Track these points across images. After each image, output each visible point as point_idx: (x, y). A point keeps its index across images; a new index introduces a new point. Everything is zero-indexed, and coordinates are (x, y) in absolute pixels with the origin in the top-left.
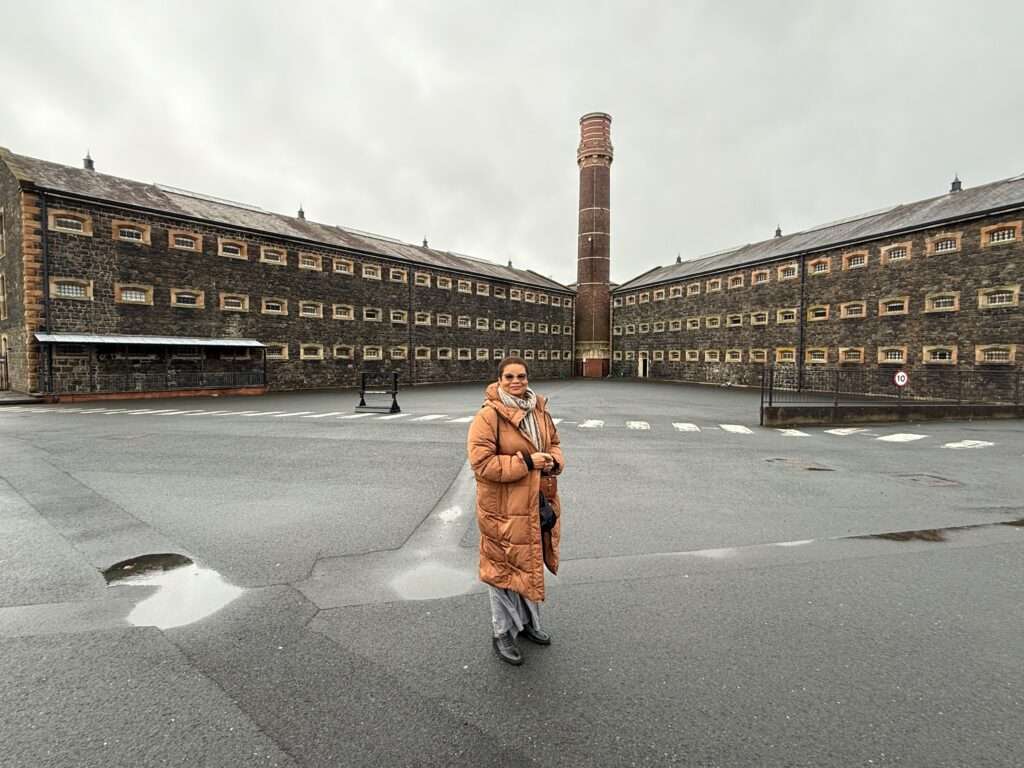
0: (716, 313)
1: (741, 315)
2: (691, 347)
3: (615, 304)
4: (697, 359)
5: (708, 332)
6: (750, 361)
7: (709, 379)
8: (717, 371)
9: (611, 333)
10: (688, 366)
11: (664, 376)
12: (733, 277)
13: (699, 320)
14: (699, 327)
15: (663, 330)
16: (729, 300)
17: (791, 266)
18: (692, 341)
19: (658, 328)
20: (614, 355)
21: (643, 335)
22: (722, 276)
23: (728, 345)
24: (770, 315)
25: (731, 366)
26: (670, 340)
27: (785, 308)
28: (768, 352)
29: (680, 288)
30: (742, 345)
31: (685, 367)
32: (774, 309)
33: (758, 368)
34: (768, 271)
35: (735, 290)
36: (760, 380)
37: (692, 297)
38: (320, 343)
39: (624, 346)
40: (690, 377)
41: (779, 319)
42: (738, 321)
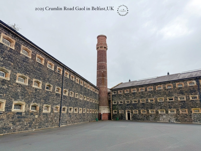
0: (162, 96)
1: (173, 97)
2: (151, 108)
3: (113, 94)
4: (155, 113)
5: (159, 103)
6: (180, 113)
7: (162, 120)
8: (165, 117)
9: (111, 104)
10: (151, 115)
11: (139, 119)
12: (168, 85)
13: (154, 99)
14: (154, 101)
15: (137, 103)
16: (167, 92)
17: (192, 81)
18: (152, 106)
19: (135, 102)
20: (114, 112)
21: (127, 104)
22: (163, 84)
23: (169, 108)
24: (186, 97)
25: (172, 115)
26: (141, 106)
27: (193, 95)
28: (188, 110)
29: (144, 88)
30: (175, 108)
31: (149, 116)
32: (188, 95)
33: (184, 116)
34: (183, 83)
35: (169, 89)
36: (186, 120)
37: (149, 91)
38: (24, 101)
39: (118, 108)
40: (152, 119)
41: (191, 99)
42: (172, 99)
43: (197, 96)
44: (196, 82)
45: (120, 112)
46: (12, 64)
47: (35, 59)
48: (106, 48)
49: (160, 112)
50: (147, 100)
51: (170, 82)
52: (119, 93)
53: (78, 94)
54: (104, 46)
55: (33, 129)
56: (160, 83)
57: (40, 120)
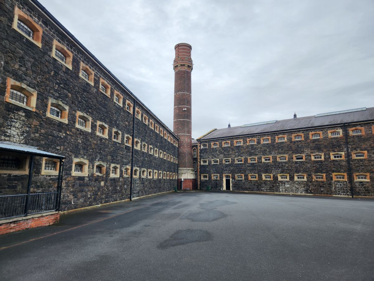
0: (284, 153)
1: (304, 155)
2: (266, 172)
3: (202, 147)
4: (272, 179)
5: (279, 164)
6: (313, 180)
7: (282, 191)
8: (288, 186)
9: (199, 164)
10: (264, 183)
11: (246, 189)
12: (296, 135)
13: (271, 157)
14: (271, 161)
15: (243, 162)
16: (294, 147)
17: (337, 130)
18: (267, 169)
19: (238, 161)
20: (202, 177)
21: (226, 165)
22: (287, 134)
23: (296, 171)
24: (325, 155)
25: (299, 183)
26: (249, 168)
27: (335, 152)
28: (326, 175)
29: (255, 139)
30: (306, 171)
31: (262, 183)
32: (327, 152)
33: (319, 184)
34: (321, 132)
35: (297, 141)
36: (322, 191)
37: (264, 144)
38: (86, 159)
39: (210, 171)
40: (267, 189)
41: (332, 158)
42: (302, 158)
43: (343, 153)
44: (343, 131)
45: (213, 178)
46: (70, 95)
47: (99, 87)
48: (190, 66)
49: (280, 179)
50: (260, 158)
51: (299, 131)
52: (213, 146)
53: (152, 147)
54: (187, 63)
55: (99, 205)
56: (283, 132)
57: (106, 190)
